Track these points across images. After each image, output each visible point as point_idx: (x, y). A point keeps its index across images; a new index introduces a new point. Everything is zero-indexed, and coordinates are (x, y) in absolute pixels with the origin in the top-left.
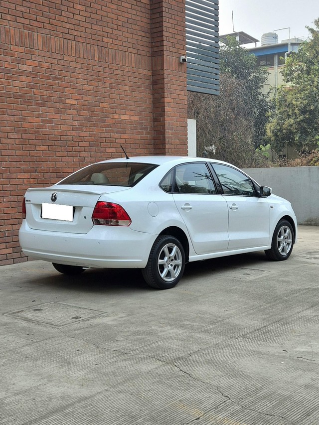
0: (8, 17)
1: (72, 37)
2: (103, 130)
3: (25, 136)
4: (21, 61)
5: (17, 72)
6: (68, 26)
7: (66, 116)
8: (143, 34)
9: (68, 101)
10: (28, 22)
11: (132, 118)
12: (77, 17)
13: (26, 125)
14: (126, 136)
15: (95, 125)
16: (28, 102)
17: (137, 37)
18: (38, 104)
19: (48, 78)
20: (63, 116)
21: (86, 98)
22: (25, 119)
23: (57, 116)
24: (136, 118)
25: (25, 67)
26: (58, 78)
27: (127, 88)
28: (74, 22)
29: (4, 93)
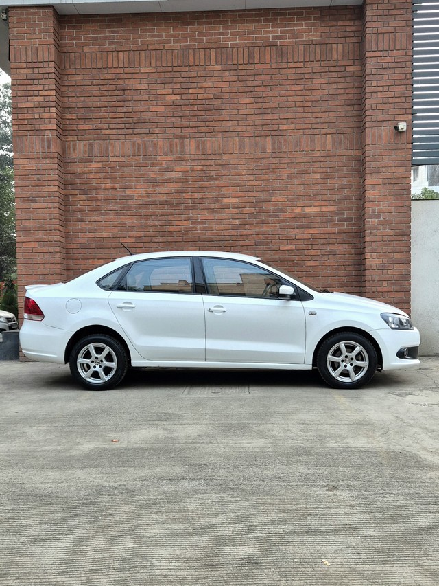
0: (157, 131)
1: (233, 134)
2: (276, 226)
3: (170, 239)
4: (169, 169)
5: (163, 180)
6: (230, 123)
7: (223, 216)
8: (348, 108)
9: (225, 200)
10: (179, 130)
11: (324, 209)
12: (241, 112)
13: (172, 228)
14: (311, 231)
15: (263, 222)
16: (176, 207)
17: (337, 114)
18: (187, 208)
19: (201, 180)
20: (220, 216)
21: (250, 194)
22: (171, 223)
23: (211, 217)
24: (332, 209)
25: (174, 174)
26: (214, 179)
27: (318, 176)
28: (238, 117)
29: (149, 201)
